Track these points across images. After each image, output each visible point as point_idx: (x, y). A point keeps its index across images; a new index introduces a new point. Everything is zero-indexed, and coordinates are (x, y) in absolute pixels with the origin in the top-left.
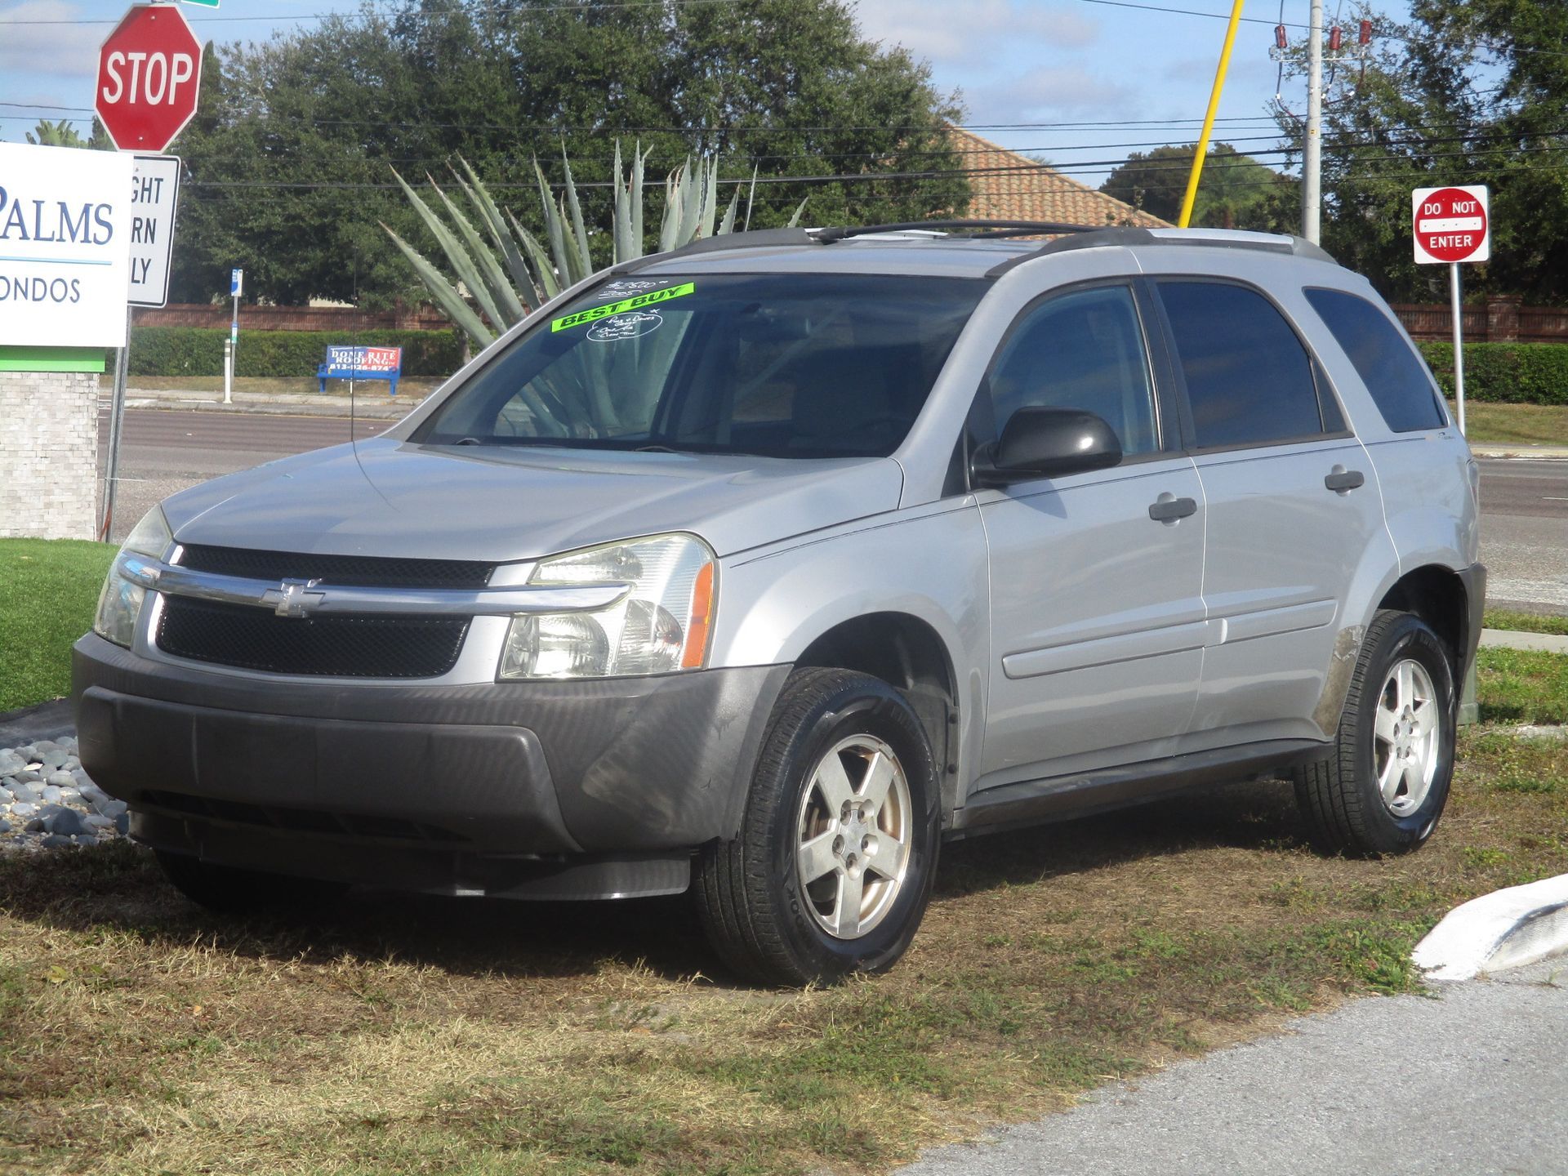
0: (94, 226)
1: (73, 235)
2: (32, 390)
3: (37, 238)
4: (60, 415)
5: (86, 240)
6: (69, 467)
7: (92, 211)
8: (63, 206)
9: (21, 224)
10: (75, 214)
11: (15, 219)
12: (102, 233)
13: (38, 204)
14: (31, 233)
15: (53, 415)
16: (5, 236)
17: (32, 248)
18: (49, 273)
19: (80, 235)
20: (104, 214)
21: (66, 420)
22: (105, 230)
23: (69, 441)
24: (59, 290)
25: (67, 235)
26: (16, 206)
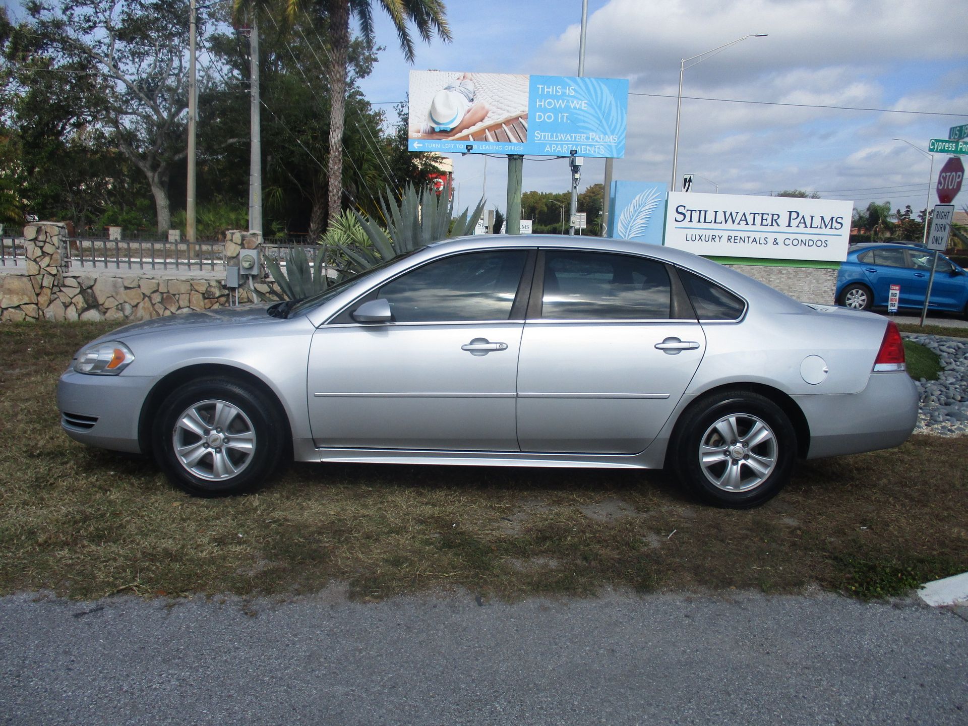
0: (835, 224)
1: (826, 227)
2: (810, 273)
3: (811, 227)
4: (820, 282)
5: (831, 228)
6: (823, 297)
7: (834, 219)
8: (822, 218)
9: (805, 223)
10: (827, 220)
11: (802, 221)
12: (839, 226)
13: (812, 217)
14: (808, 225)
15: (817, 281)
16: (798, 227)
17: (809, 230)
18: (815, 238)
19: (829, 226)
20: (839, 220)
21: (823, 283)
22: (840, 225)
23: (824, 289)
24: (819, 243)
25: (823, 226)
26: (803, 217)
